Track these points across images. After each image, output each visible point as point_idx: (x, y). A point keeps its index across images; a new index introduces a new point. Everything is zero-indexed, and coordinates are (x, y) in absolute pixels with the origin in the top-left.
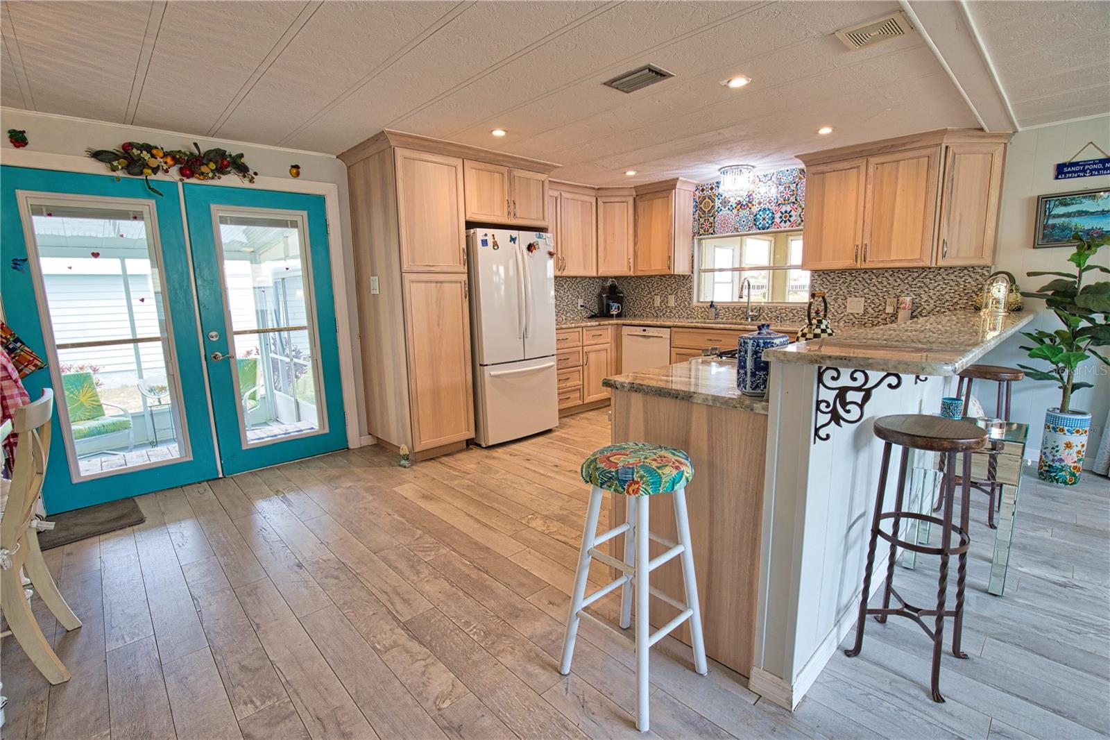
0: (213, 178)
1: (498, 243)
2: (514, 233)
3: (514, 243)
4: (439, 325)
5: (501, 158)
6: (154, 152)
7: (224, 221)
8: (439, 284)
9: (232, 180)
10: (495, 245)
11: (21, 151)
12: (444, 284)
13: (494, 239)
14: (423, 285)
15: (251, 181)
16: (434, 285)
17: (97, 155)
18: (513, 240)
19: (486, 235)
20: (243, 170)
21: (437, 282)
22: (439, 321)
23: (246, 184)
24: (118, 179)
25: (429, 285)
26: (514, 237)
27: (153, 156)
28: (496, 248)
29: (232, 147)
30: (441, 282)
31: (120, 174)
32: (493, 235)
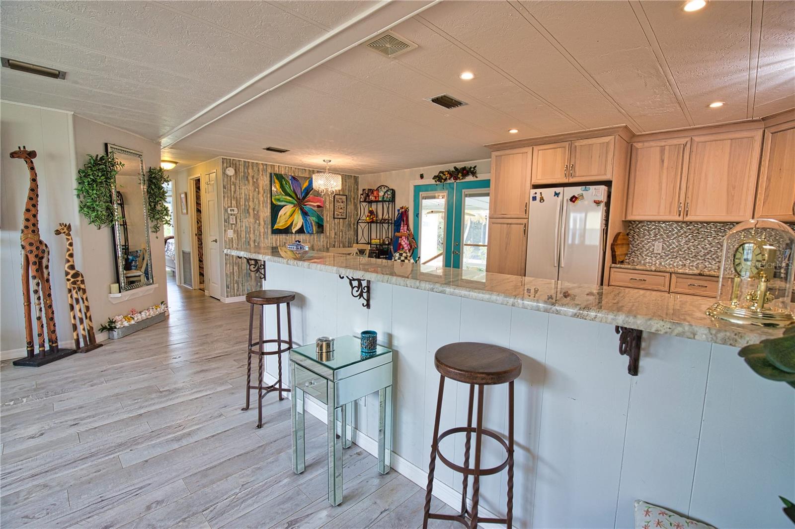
0: (462, 179)
1: (544, 198)
2: (558, 190)
3: (558, 196)
4: (506, 249)
5: (562, 137)
6: (445, 173)
7: (466, 196)
8: (509, 225)
9: (470, 178)
10: (542, 200)
11: (423, 180)
12: (512, 226)
13: (541, 195)
14: (499, 225)
15: (477, 177)
16: (505, 225)
17: (435, 178)
18: (557, 194)
19: (536, 193)
20: (474, 173)
21: (508, 224)
22: (506, 247)
23: (475, 179)
24: (437, 185)
25: (503, 225)
26: (557, 192)
27: (445, 175)
28: (542, 201)
29: (468, 164)
30: (511, 224)
31: (438, 183)
32: (541, 193)
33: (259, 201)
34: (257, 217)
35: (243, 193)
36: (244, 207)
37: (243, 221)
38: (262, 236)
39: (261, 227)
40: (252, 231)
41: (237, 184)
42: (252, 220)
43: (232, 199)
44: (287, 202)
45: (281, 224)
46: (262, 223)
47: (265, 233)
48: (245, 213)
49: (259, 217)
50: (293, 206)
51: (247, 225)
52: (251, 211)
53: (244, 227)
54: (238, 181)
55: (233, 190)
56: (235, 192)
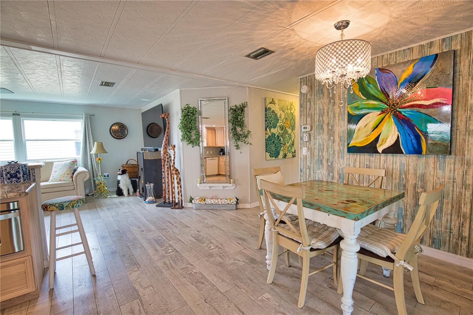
33: (334, 113)
34: (331, 133)
35: (318, 107)
36: (318, 123)
37: (316, 138)
38: (337, 155)
39: (336, 144)
40: (325, 149)
41: (312, 100)
42: (326, 137)
43: (308, 117)
44: (369, 108)
45: (359, 140)
46: (337, 139)
47: (340, 152)
48: (319, 129)
49: (334, 133)
50: (379, 113)
51: (321, 142)
52: (325, 127)
53: (317, 144)
54: (313, 97)
55: (308, 107)
56: (310, 109)
